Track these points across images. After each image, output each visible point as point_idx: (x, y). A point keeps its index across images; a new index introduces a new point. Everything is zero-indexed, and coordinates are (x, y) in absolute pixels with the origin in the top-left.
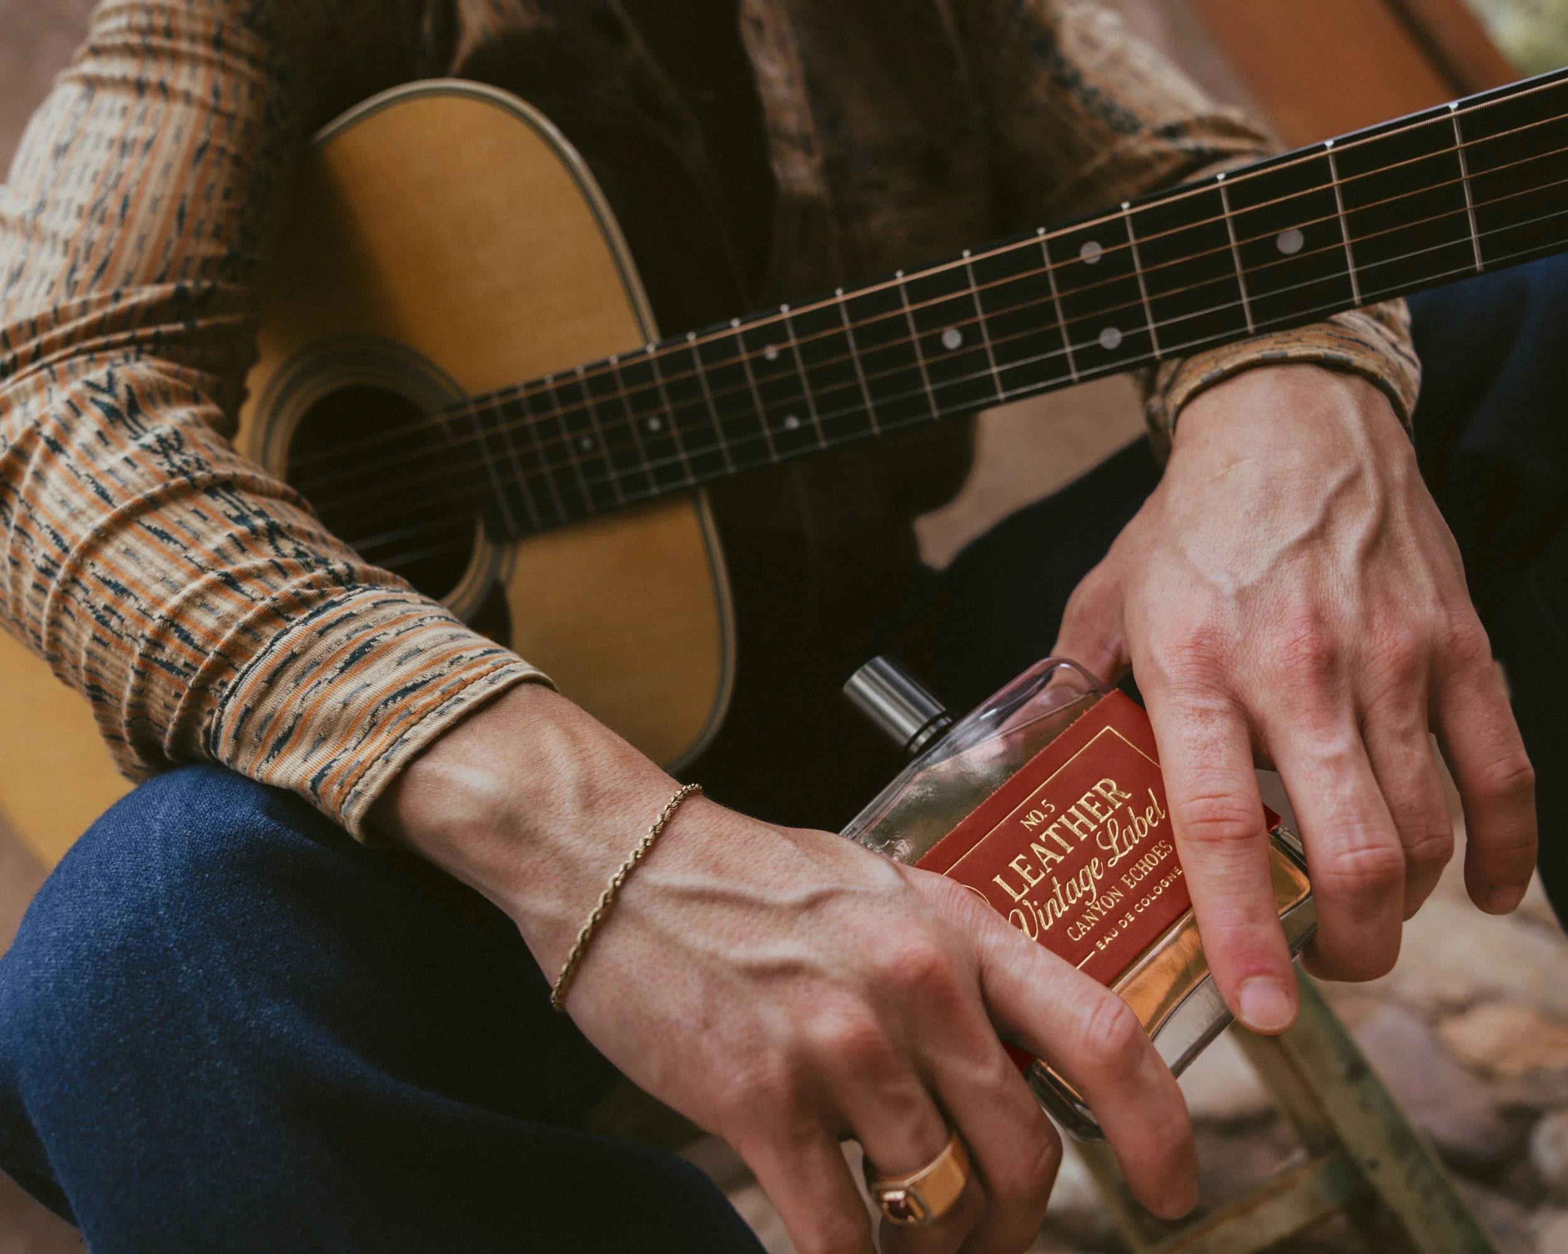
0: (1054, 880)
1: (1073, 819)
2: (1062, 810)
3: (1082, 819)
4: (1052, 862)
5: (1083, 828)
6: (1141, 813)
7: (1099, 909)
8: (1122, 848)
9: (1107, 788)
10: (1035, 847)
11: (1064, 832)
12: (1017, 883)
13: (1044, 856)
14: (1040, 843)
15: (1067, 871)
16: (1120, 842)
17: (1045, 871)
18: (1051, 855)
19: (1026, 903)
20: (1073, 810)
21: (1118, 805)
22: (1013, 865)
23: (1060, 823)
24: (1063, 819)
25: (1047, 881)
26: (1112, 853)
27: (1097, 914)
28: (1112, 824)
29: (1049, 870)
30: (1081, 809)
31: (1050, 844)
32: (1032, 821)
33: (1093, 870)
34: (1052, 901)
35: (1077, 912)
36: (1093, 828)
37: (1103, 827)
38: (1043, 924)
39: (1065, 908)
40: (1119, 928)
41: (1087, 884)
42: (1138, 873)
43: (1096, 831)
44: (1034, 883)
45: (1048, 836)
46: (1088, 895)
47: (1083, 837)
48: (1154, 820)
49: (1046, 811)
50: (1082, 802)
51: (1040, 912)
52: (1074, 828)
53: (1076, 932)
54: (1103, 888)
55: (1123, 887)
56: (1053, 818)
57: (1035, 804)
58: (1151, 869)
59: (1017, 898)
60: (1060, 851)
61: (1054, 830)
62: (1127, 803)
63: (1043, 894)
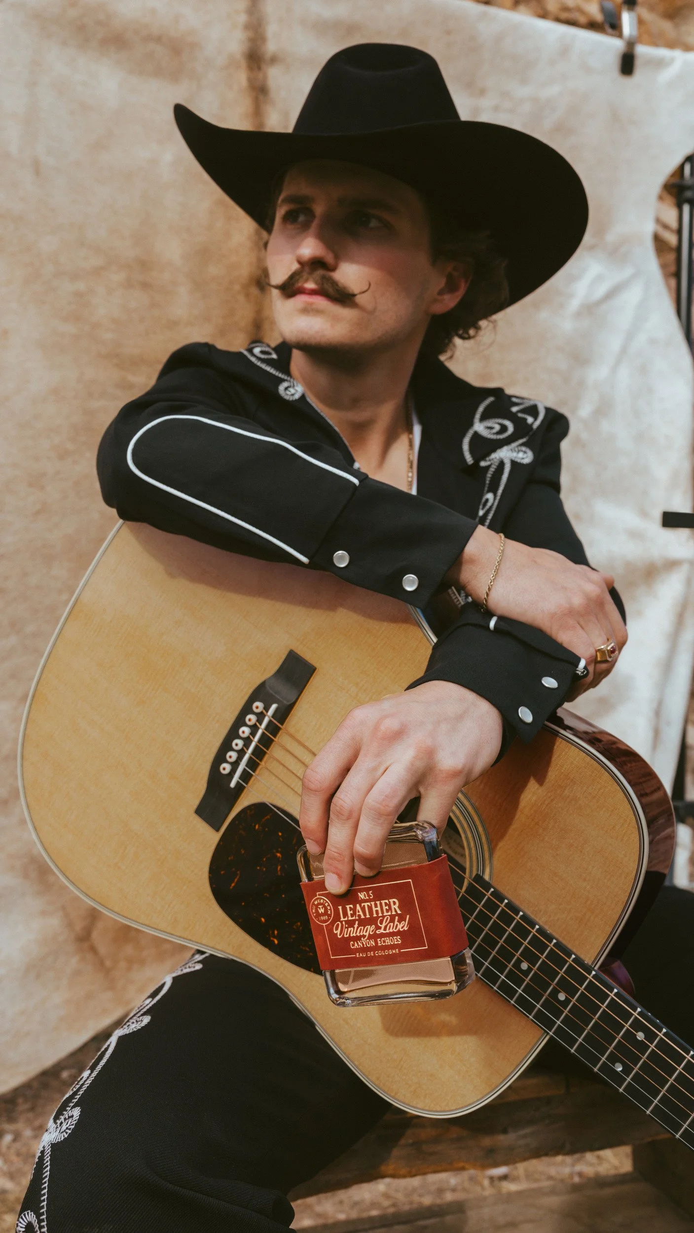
0: (357, 922)
1: (376, 906)
2: (374, 900)
3: (379, 909)
4: (359, 916)
5: (377, 912)
6: (399, 921)
7: (364, 943)
8: (385, 929)
9: (395, 904)
10: (358, 905)
11: (370, 908)
12: (345, 914)
13: (359, 912)
14: (360, 906)
15: (363, 923)
16: (386, 927)
17: (356, 917)
18: (361, 913)
19: (344, 923)
20: (378, 903)
21: (394, 913)
22: (348, 907)
23: (371, 904)
24: (373, 903)
25: (354, 921)
26: (380, 928)
27: (363, 945)
28: (387, 918)
29: (357, 918)
30: (381, 904)
31: (363, 909)
32: (362, 896)
33: (370, 929)
34: (352, 929)
35: (358, 938)
36: (380, 915)
37: (383, 917)
38: (345, 934)
39: (354, 935)
40: (367, 954)
41: (366, 932)
42: (384, 942)
43: (381, 917)
44: (350, 918)
45: (364, 906)
46: (364, 936)
47: (375, 915)
48: (402, 928)
49: (369, 896)
50: (383, 902)
51: (346, 929)
52: (374, 909)
53: (353, 945)
54: (370, 937)
55: (376, 943)
56: (369, 901)
57: (367, 890)
58: (389, 944)
59: (342, 919)
60: (365, 914)
61: (368, 905)
62: (397, 914)
63: (351, 924)
